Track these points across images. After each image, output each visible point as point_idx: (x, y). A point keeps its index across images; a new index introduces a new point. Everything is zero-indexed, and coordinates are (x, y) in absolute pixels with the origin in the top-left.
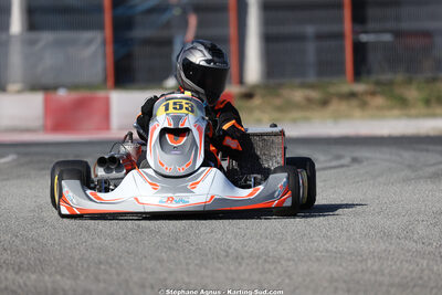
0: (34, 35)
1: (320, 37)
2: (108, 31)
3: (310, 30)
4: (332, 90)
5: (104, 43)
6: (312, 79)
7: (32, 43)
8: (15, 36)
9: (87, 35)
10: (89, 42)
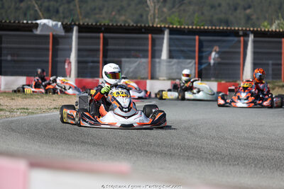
0: (171, 60)
1: (273, 64)
2: (197, 60)
3: (270, 62)
4: (276, 84)
5: (195, 63)
6: (270, 80)
7: (170, 62)
8: (163, 60)
9: (189, 61)
10: (190, 63)
